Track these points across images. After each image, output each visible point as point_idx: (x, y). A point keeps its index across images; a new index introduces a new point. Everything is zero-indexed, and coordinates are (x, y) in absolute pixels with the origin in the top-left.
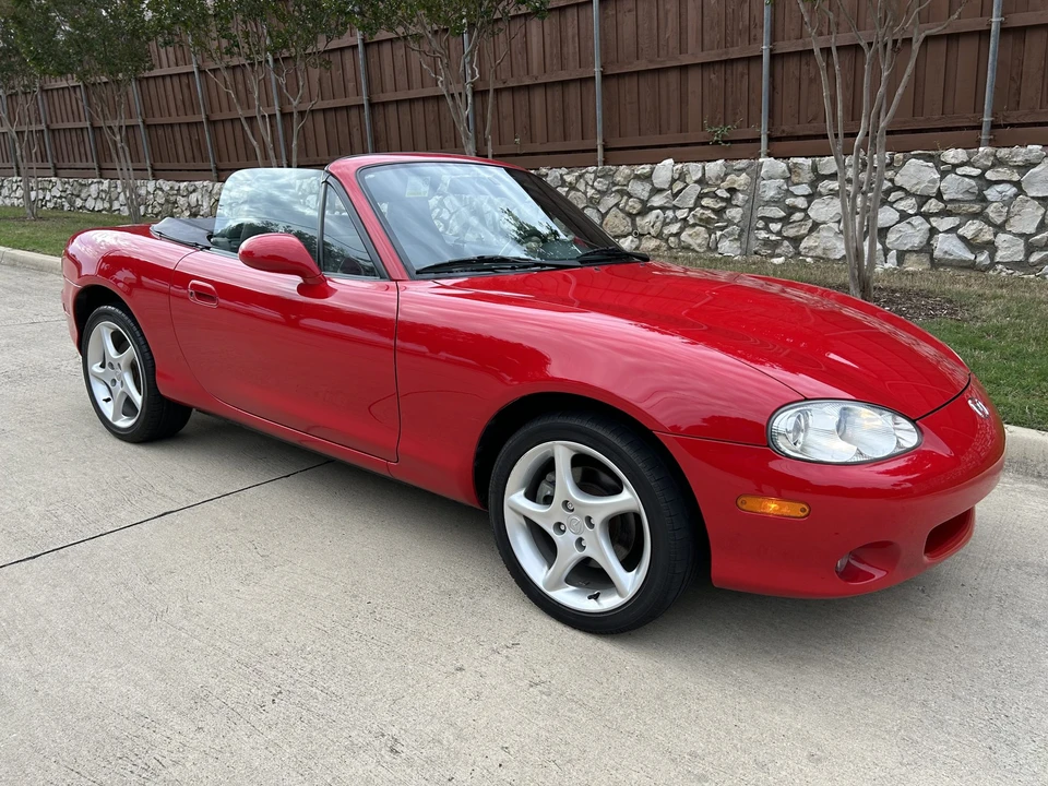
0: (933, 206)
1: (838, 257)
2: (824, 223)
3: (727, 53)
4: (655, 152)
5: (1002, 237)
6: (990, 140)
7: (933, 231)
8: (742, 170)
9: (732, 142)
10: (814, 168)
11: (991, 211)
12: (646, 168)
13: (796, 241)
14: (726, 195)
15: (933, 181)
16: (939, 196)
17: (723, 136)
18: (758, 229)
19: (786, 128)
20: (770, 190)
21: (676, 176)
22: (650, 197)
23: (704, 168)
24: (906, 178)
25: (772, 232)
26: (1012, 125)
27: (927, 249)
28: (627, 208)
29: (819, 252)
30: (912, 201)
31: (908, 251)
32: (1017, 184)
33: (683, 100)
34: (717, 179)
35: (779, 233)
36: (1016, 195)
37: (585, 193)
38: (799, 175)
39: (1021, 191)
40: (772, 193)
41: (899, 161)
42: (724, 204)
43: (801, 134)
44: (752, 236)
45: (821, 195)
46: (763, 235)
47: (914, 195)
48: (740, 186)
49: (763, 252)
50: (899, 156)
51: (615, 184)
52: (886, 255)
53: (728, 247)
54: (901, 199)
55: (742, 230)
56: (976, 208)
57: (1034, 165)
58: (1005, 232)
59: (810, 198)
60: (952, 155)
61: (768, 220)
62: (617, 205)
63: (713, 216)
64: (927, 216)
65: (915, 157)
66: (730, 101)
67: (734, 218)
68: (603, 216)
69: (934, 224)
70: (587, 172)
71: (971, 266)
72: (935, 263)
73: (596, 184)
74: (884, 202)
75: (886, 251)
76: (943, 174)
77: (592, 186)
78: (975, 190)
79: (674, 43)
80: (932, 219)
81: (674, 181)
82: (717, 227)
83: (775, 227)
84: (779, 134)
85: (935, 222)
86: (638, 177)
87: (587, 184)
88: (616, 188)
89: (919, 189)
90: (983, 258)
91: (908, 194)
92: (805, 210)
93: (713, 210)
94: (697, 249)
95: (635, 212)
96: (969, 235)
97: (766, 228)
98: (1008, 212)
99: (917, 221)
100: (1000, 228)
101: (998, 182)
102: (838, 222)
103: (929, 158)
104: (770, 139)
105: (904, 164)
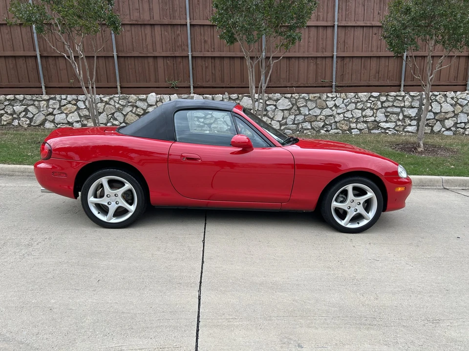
2: (219, 118)
3: (174, 54)
4: (147, 90)
5: (273, 122)
8: (185, 99)
9: (178, 87)
10: (213, 98)
11: (269, 113)
12: (144, 96)
17: (176, 85)
18: (195, 121)
19: (200, 84)
21: (158, 100)
22: (147, 108)
23: (170, 97)
24: (244, 103)
25: (200, 122)
26: (270, 87)
28: (137, 112)
29: (218, 128)
32: (275, 105)
33: (156, 70)
35: (203, 122)
36: (275, 109)
37: (114, 106)
39: (276, 108)
43: (205, 86)
46: (197, 123)
50: (240, 95)
51: (129, 102)
56: (265, 113)
57: (279, 100)
58: (274, 120)
61: (198, 117)
62: (131, 111)
65: (245, 96)
66: (176, 72)
68: (125, 116)
70: (114, 97)
73: (120, 102)
76: (254, 102)
77: (118, 103)
78: (264, 107)
79: (150, 47)
81: (157, 102)
83: (202, 120)
84: (197, 86)
86: (140, 100)
87: (115, 102)
88: (130, 104)
92: (211, 114)
95: (141, 114)
97: (198, 121)
98: (274, 114)
100: (272, 119)
101: (270, 105)
102: (223, 118)
103: (249, 97)
104: (194, 87)
105: (242, 98)
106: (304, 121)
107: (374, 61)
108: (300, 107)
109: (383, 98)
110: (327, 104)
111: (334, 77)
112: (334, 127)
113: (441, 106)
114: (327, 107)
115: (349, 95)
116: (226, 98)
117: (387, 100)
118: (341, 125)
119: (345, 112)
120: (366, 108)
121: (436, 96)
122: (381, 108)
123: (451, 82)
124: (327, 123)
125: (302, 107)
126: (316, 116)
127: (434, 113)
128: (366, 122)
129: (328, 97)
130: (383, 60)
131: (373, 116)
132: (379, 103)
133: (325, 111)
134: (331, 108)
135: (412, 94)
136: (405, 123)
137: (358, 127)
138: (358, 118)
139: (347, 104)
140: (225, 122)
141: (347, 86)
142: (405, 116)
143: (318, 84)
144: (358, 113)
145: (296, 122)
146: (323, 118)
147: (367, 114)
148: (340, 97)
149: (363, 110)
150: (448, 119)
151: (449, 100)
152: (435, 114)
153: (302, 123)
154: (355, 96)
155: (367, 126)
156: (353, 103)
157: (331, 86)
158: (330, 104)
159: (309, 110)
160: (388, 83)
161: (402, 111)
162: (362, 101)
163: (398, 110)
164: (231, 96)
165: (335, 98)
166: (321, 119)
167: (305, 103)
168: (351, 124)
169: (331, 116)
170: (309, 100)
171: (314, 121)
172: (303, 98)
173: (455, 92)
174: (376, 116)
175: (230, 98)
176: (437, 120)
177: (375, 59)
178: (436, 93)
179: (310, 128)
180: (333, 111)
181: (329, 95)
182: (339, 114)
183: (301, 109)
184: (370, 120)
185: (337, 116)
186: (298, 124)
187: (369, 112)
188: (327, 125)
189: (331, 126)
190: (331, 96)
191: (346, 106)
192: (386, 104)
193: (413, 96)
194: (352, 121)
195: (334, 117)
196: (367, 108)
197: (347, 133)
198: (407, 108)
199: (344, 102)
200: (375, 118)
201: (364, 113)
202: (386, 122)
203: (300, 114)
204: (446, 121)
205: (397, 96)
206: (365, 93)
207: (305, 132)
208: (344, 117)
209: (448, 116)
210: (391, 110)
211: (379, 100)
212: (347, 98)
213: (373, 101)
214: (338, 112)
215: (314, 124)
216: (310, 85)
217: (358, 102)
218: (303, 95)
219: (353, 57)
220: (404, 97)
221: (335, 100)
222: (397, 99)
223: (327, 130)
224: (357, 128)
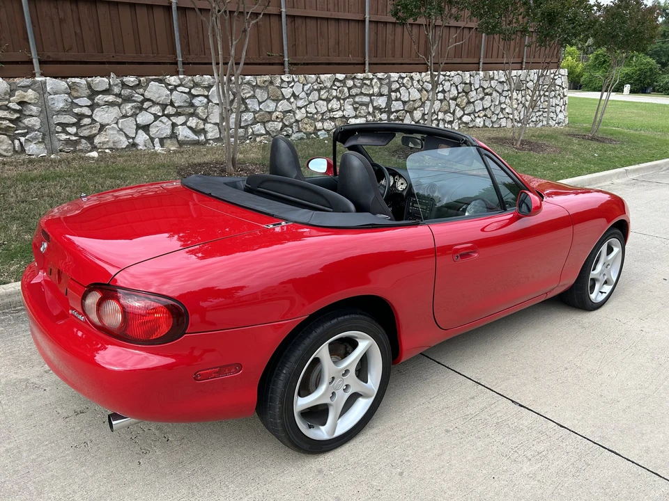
0: (170, 110)
1: (124, 146)
2: (108, 124)
5: (208, 127)
6: (184, 71)
7: (174, 125)
8: (26, 88)
10: (89, 86)
11: (200, 111)
13: (90, 139)
14: (18, 107)
15: (167, 96)
16: (172, 104)
18: (58, 132)
19: (52, 55)
20: (59, 102)
24: (152, 94)
25: (70, 134)
27: (173, 136)
29: (111, 145)
30: (158, 107)
31: (165, 138)
32: (207, 97)
34: (5, 95)
35: (76, 134)
36: (208, 103)
38: (77, 91)
39: (209, 101)
40: (61, 105)
41: (144, 83)
42: (18, 115)
43: (64, 59)
44: (54, 138)
45: (98, 105)
46: (63, 137)
47: (158, 104)
48: (31, 99)
49: (66, 149)
50: (143, 79)
52: (153, 142)
53: (34, 149)
54: (151, 106)
55: (44, 135)
56: (192, 110)
57: (212, 87)
58: (208, 123)
59: (92, 107)
60: (173, 80)
61: (64, 126)
63: (12, 125)
64: (168, 116)
65: (153, 80)
67: (34, 125)
69: (174, 121)
71: (197, 143)
72: (181, 143)
74: (141, 109)
75: (152, 139)
76: (171, 91)
78: (189, 100)
80: (172, 118)
82: (18, 134)
83: (72, 130)
84: (45, 59)
85: (174, 119)
89: (161, 100)
90: (202, 138)
91: (155, 103)
92: (90, 117)
93: (11, 121)
94: (5, 154)
96: (193, 126)
97: (65, 131)
98: (208, 112)
99: (165, 119)
100: (206, 121)
101: (198, 96)
102: (117, 123)
103: (161, 81)
104: (41, 62)
105: (148, 85)
106: (255, 122)
107: (332, 27)
108: (246, 99)
109: (350, 83)
110: (282, 94)
111: (285, 48)
112: (295, 129)
113: (409, 92)
114: (284, 98)
115: (310, 79)
116: (116, 85)
117: (355, 86)
118: (305, 126)
119: (307, 105)
120: (331, 98)
121: (403, 78)
122: (348, 98)
123: (413, 60)
124: (287, 123)
125: (249, 97)
126: (269, 112)
127: (402, 101)
128: (333, 119)
129: (283, 81)
130: (342, 24)
131: (340, 109)
132: (346, 90)
133: (281, 105)
134: (288, 100)
135: (380, 75)
136: (375, 117)
137: (325, 127)
138: (323, 114)
139: (309, 92)
140: (121, 130)
141: (304, 64)
142: (375, 108)
143: (264, 59)
144: (323, 107)
145: (242, 124)
146: (281, 115)
147: (334, 107)
148: (298, 81)
149: (328, 100)
150: (415, 109)
151: (415, 83)
152: (404, 103)
153: (252, 124)
154: (317, 80)
155: (335, 124)
156: (316, 90)
157: (283, 64)
158: (287, 92)
159: (260, 103)
160: (351, 59)
161: (372, 101)
162: (325, 87)
163: (366, 99)
164: (125, 79)
165: (293, 84)
166: (277, 117)
167: (252, 92)
168: (317, 124)
169: (289, 111)
170: (257, 86)
171: (268, 121)
172: (248, 83)
173: (420, 73)
174: (344, 109)
175: (124, 85)
176: (407, 112)
177: (333, 22)
178: (404, 75)
179: (264, 132)
180: (291, 103)
181: (285, 77)
182: (300, 108)
183: (247, 101)
184: (337, 116)
185: (297, 111)
186: (246, 128)
187: (335, 104)
188: (286, 126)
189: (292, 127)
190: (287, 80)
191: (308, 95)
192: (354, 91)
193: (381, 79)
194: (316, 119)
195: (294, 113)
196: (333, 98)
197: (313, 138)
198: (376, 96)
199: (305, 89)
200: (343, 111)
201: (330, 106)
202: (356, 117)
203: (247, 110)
204: (415, 112)
205: (365, 79)
206: (329, 76)
207: (258, 139)
208: (307, 112)
209: (416, 106)
210: (360, 100)
211: (345, 85)
212: (308, 83)
213: (338, 87)
214: (298, 105)
215: (269, 125)
216: (252, 61)
217: (321, 89)
218: (248, 78)
219: (306, 17)
220: (371, 80)
221: (293, 86)
222: (365, 84)
223: (287, 135)
224: (323, 129)
